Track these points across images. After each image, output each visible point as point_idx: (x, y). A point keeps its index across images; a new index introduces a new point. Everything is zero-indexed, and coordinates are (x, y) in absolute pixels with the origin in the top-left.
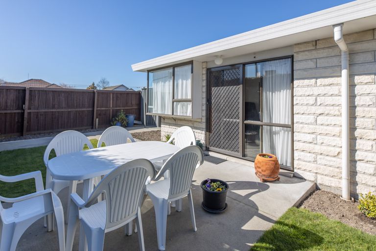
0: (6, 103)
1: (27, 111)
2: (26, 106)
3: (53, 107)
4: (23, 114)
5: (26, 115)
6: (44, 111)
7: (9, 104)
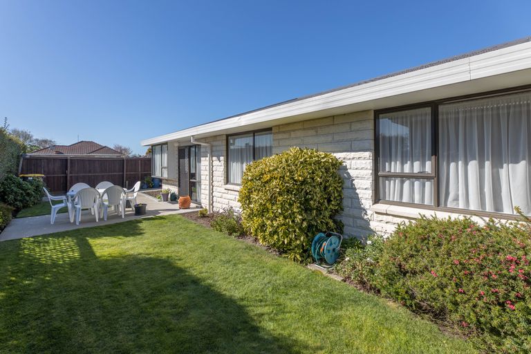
0: (54, 169)
1: (69, 175)
2: (68, 172)
3: (90, 172)
4: (66, 177)
5: (68, 178)
6: (82, 175)
7: (56, 170)
